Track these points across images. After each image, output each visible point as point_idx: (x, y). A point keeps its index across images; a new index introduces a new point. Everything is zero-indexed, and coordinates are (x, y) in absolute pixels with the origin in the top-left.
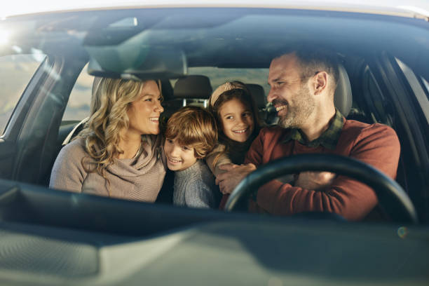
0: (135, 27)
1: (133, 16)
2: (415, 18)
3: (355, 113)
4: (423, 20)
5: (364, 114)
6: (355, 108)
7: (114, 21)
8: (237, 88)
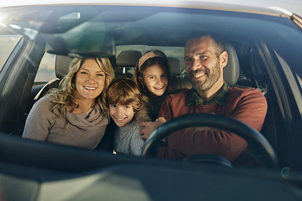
0: (78, 20)
1: (78, 12)
2: (280, 17)
3: (244, 80)
4: (287, 18)
5: (250, 81)
6: (245, 76)
7: (63, 15)
8: (158, 56)
